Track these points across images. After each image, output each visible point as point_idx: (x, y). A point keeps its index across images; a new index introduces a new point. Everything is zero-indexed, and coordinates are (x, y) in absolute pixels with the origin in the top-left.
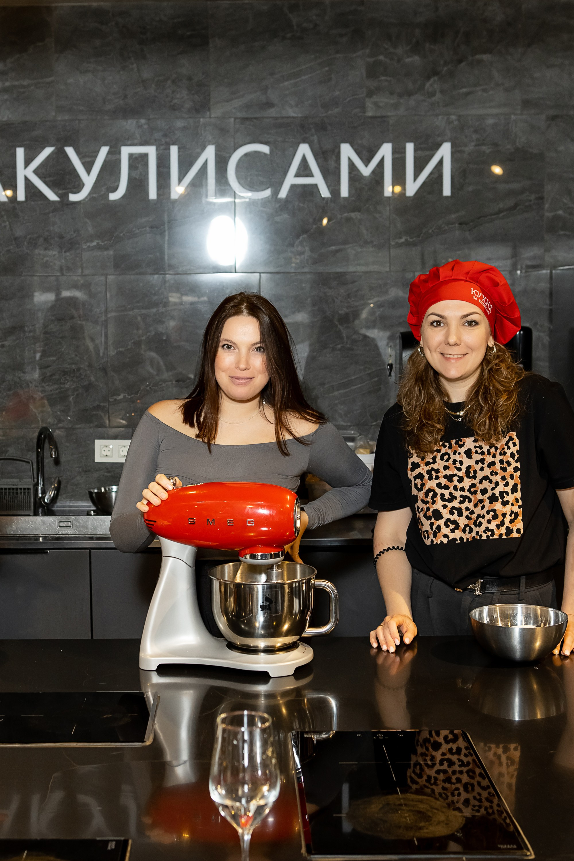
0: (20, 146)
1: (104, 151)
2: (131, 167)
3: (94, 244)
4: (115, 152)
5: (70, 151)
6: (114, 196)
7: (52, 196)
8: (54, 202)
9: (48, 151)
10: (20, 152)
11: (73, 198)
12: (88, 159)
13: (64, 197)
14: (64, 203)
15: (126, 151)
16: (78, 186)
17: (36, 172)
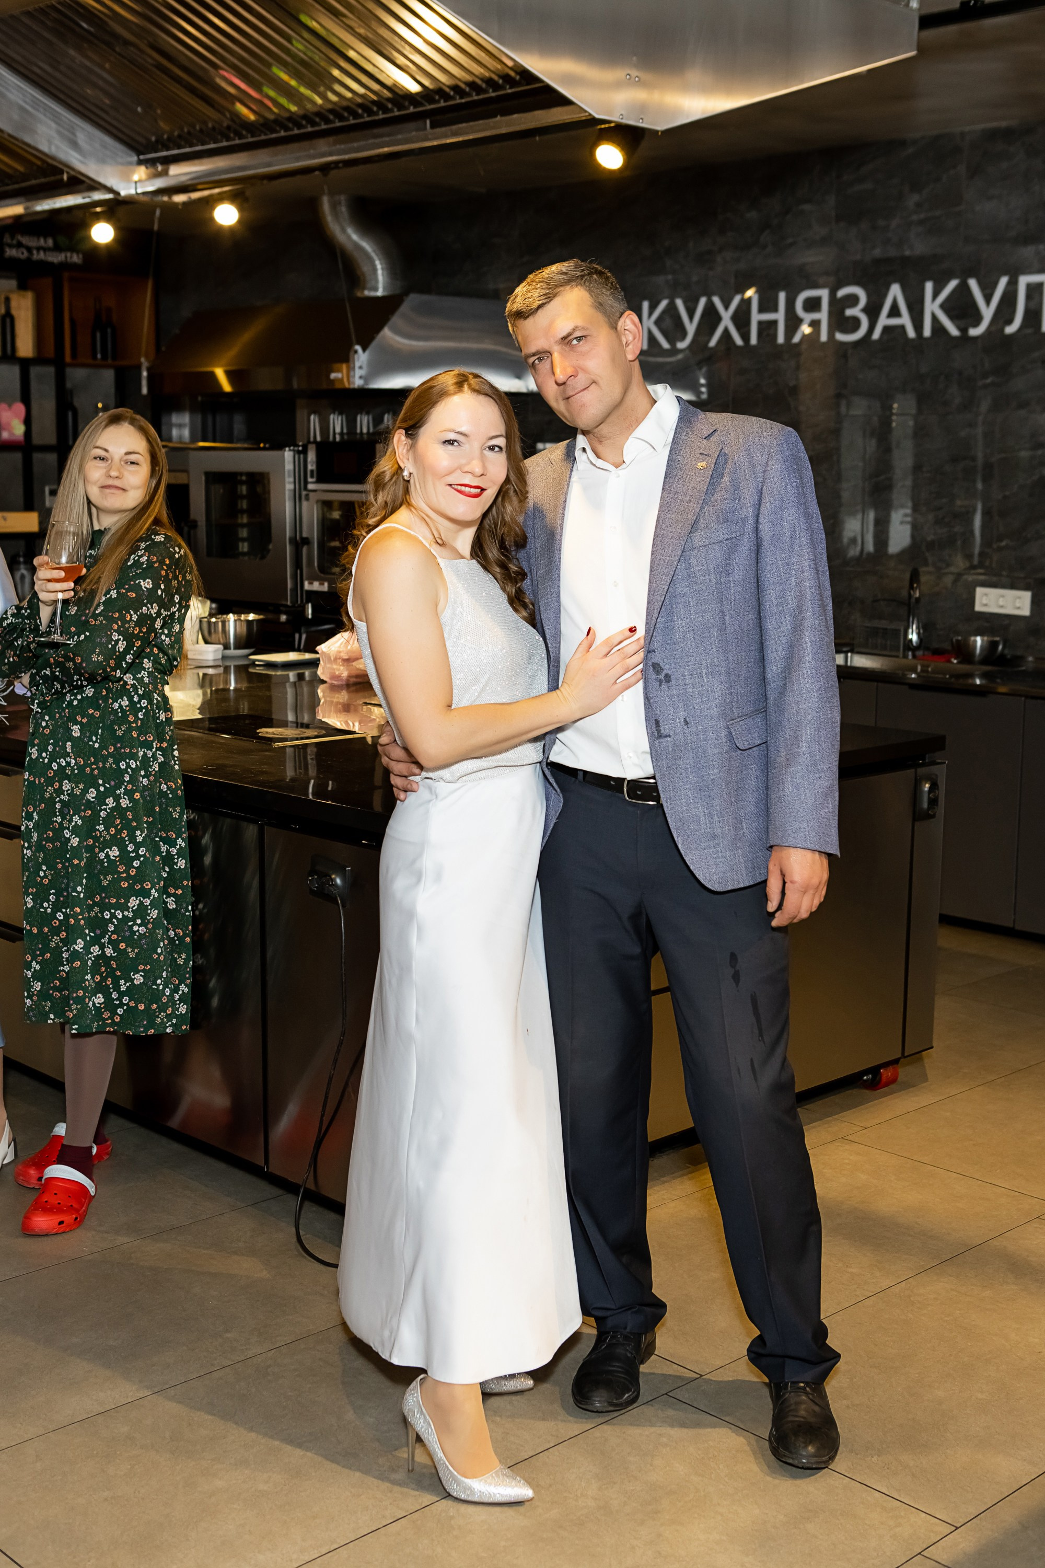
0: (929, 279)
1: (1003, 281)
2: (1029, 297)
3: (989, 381)
4: (1013, 283)
5: (973, 283)
6: (1010, 329)
7: (954, 331)
8: (956, 338)
9: (953, 284)
10: (929, 286)
11: (974, 332)
12: (988, 291)
13: (964, 330)
14: (965, 336)
15: (1024, 281)
16: (977, 319)
17: (943, 306)
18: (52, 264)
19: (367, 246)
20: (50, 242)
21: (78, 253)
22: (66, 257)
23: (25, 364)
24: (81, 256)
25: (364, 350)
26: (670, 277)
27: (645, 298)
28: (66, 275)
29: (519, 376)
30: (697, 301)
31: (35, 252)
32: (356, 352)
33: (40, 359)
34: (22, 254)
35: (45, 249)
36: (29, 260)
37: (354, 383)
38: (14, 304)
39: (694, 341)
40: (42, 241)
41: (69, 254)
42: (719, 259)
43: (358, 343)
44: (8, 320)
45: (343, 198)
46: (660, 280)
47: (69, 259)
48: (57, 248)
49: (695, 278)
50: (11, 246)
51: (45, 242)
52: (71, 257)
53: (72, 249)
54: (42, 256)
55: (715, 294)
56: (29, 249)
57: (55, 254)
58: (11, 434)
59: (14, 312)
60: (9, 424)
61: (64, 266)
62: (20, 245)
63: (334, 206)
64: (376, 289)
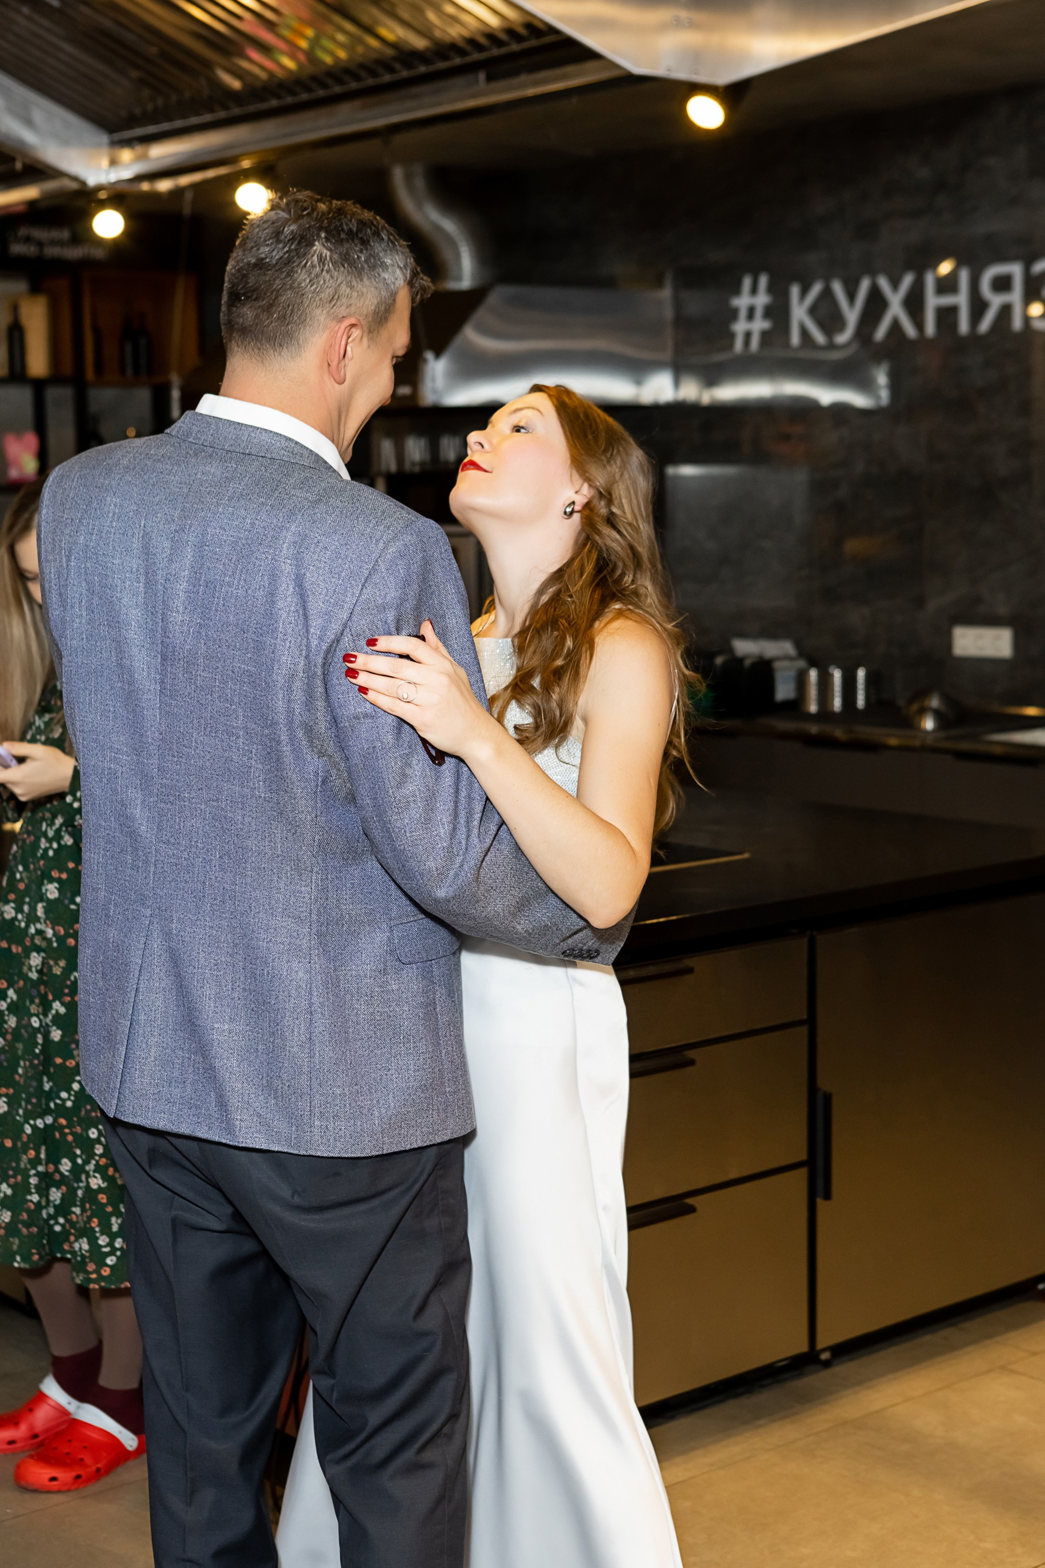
18: (67, 262)
19: (449, 225)
20: (65, 235)
22: (86, 252)
23: (39, 386)
24: (106, 250)
25: (437, 356)
26: (824, 254)
27: (794, 281)
28: (88, 276)
29: (639, 382)
31: (47, 247)
32: (426, 360)
33: (55, 378)
34: (31, 250)
35: (58, 244)
36: (39, 257)
38: (23, 312)
40: (54, 235)
41: (89, 248)
42: (884, 230)
44: (15, 332)
45: (419, 169)
46: (813, 256)
47: (90, 255)
49: (855, 254)
50: (16, 241)
51: (59, 234)
52: (93, 252)
54: (56, 251)
56: (40, 244)
57: (70, 247)
58: (20, 472)
59: (24, 322)
60: (17, 459)
61: (86, 265)
62: (28, 239)
63: (409, 178)
64: (459, 278)
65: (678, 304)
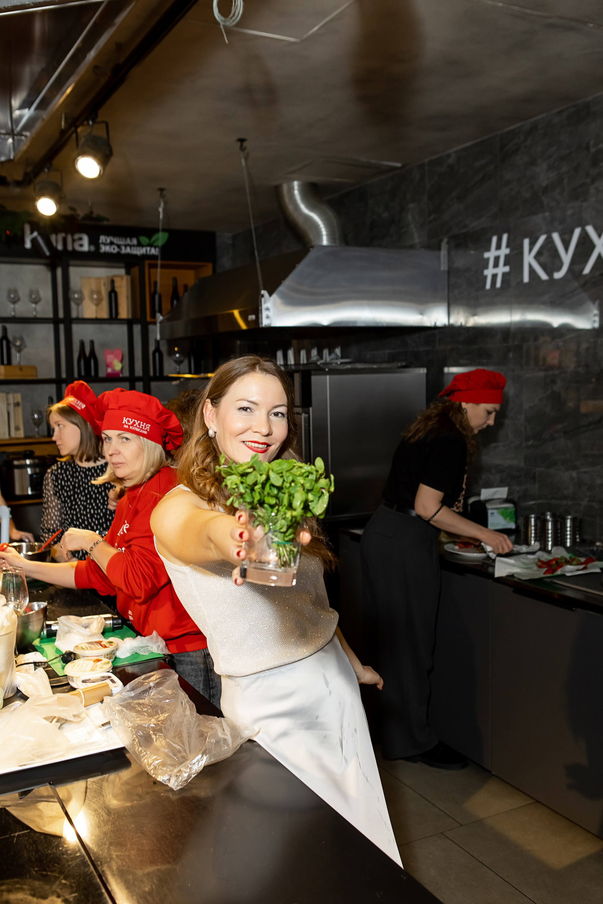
18: (135, 256)
20: (135, 241)
21: (155, 247)
22: (146, 251)
23: (128, 323)
24: (157, 249)
25: (270, 294)
26: (547, 214)
27: (526, 237)
28: (147, 262)
30: (572, 232)
31: (123, 248)
32: (263, 296)
33: (135, 319)
34: (114, 250)
35: (131, 246)
36: (119, 253)
37: (262, 323)
38: (117, 284)
39: (570, 270)
40: (128, 241)
41: (148, 249)
42: (592, 190)
43: (264, 289)
44: (113, 295)
45: (296, 184)
46: (538, 218)
47: (148, 252)
48: (140, 245)
49: (570, 212)
50: (105, 244)
51: (131, 241)
52: (150, 251)
53: (151, 245)
54: (128, 250)
55: (587, 224)
56: (119, 246)
57: (138, 248)
58: (114, 370)
59: (117, 289)
60: (112, 363)
61: (145, 257)
62: (112, 243)
65: (450, 260)
